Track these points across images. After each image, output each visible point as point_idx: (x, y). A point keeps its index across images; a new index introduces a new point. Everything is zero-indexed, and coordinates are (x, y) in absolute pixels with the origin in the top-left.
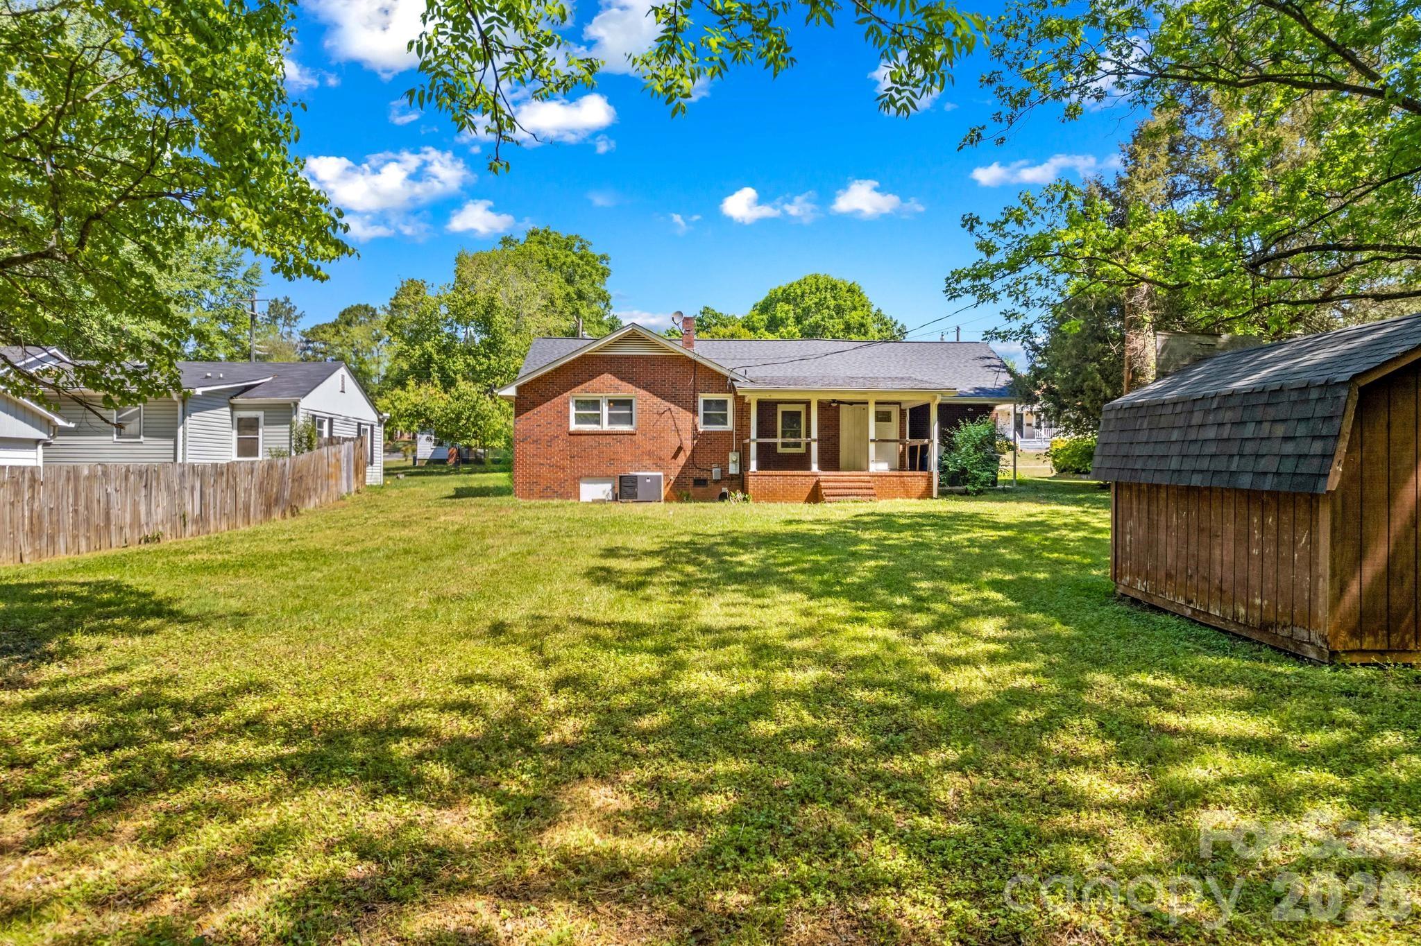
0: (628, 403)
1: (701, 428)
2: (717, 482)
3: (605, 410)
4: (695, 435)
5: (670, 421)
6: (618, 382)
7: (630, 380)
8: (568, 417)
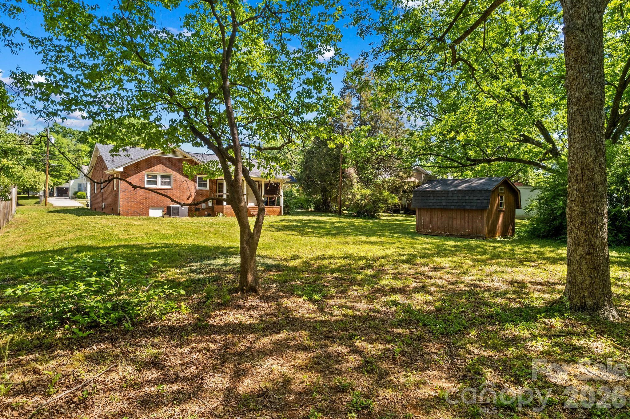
0: (169, 177)
1: (198, 189)
2: (204, 209)
3: (159, 179)
4: (196, 191)
5: (186, 185)
6: (165, 168)
7: (170, 168)
8: (144, 182)
